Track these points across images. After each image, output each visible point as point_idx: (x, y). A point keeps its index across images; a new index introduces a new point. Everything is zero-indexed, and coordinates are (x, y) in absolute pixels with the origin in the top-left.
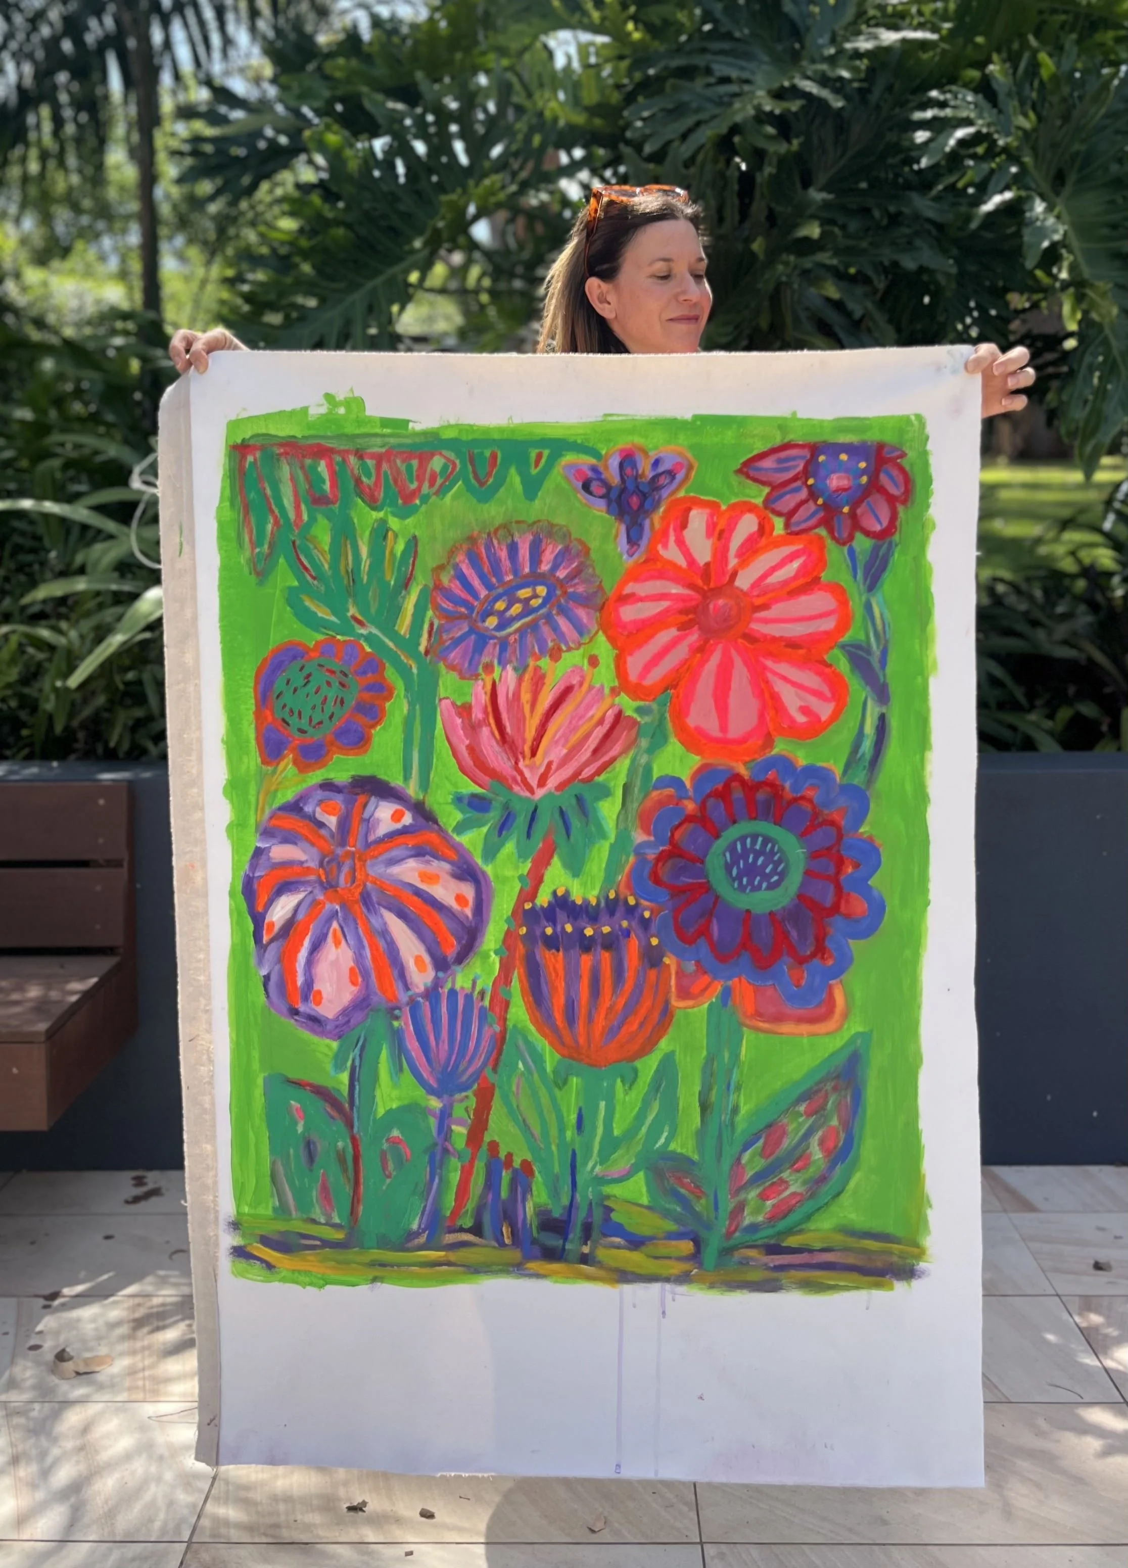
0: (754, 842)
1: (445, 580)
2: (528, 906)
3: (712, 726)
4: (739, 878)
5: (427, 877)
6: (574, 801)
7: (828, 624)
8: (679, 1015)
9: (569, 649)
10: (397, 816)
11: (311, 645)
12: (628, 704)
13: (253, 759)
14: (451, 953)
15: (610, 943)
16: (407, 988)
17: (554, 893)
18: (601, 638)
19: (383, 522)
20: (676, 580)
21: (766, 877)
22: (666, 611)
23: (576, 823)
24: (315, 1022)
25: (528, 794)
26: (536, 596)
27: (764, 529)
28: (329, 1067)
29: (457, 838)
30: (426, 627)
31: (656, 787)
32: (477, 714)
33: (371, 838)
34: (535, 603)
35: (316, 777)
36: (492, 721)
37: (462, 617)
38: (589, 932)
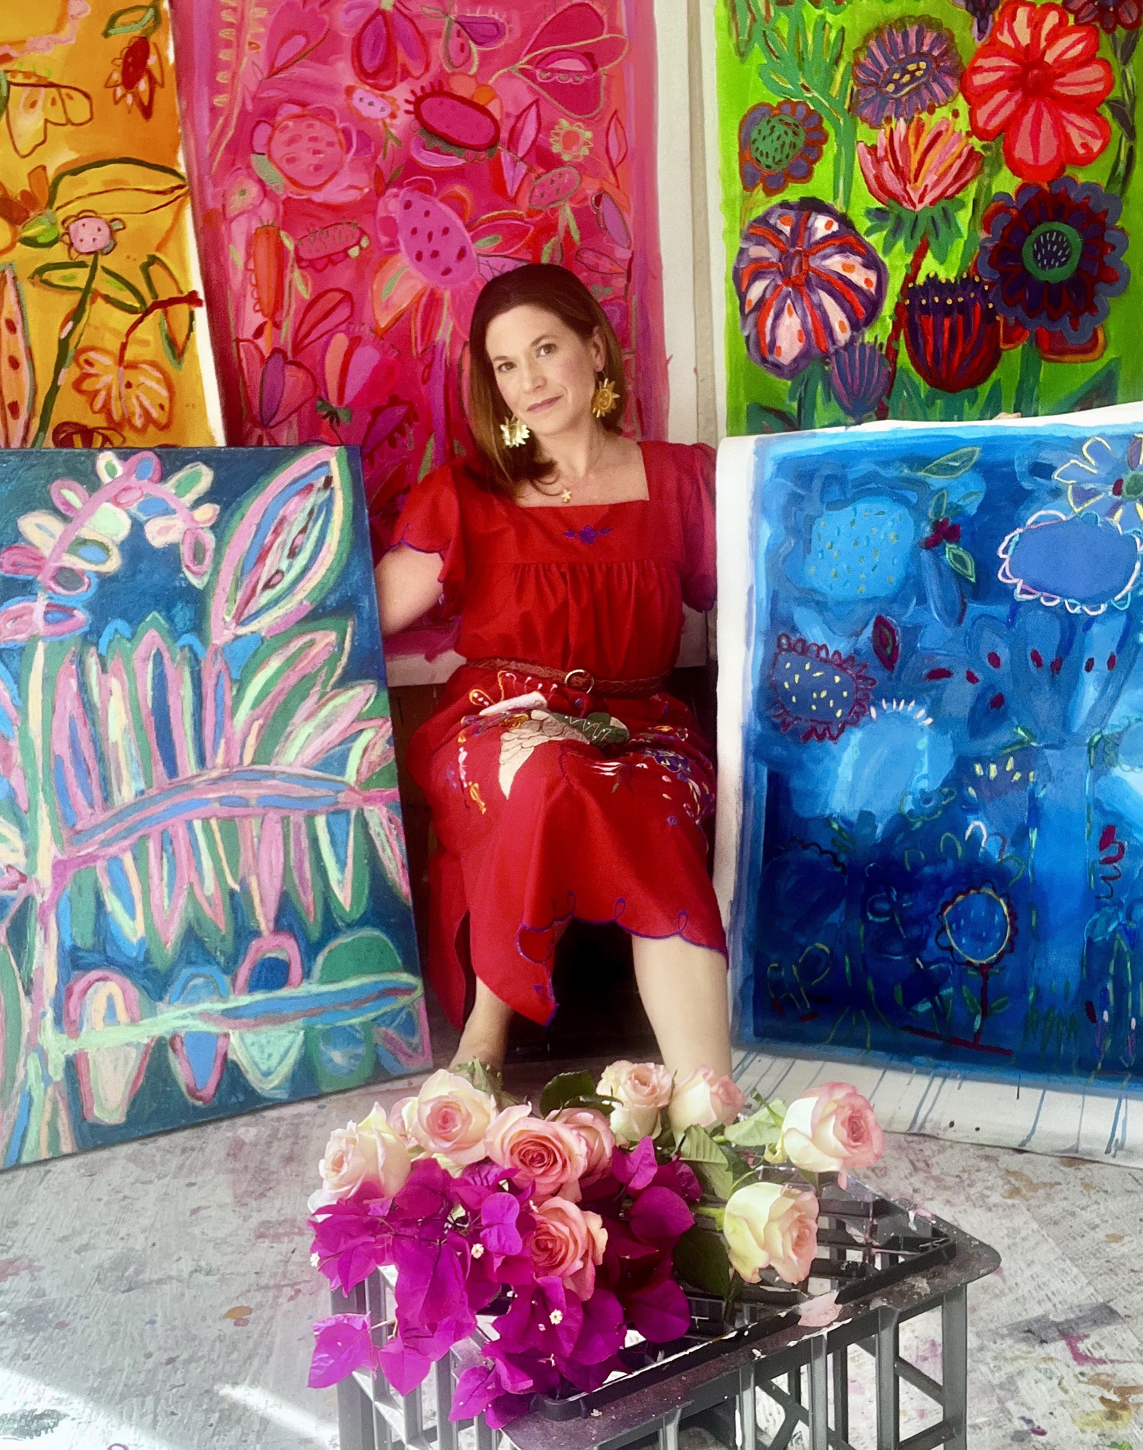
0: (1051, 236)
1: (862, 58)
2: (911, 285)
3: (1029, 157)
4: (1042, 260)
5: (847, 267)
6: (941, 213)
7: (1099, 87)
8: (1004, 354)
9: (940, 106)
10: (828, 225)
11: (775, 105)
12: (976, 143)
13: (738, 186)
14: (862, 317)
15: (962, 308)
16: (834, 342)
17: (928, 276)
18: (961, 98)
19: (823, 17)
20: (1008, 57)
21: (1058, 259)
22: (1001, 78)
23: (942, 226)
24: (777, 368)
25: (911, 208)
26: (919, 69)
27: (1063, 21)
28: (786, 398)
29: (867, 239)
30: (849, 91)
31: (994, 201)
32: (881, 153)
33: (813, 240)
34: (918, 74)
35: (777, 199)
36: (890, 157)
37: (871, 84)
38: (949, 302)
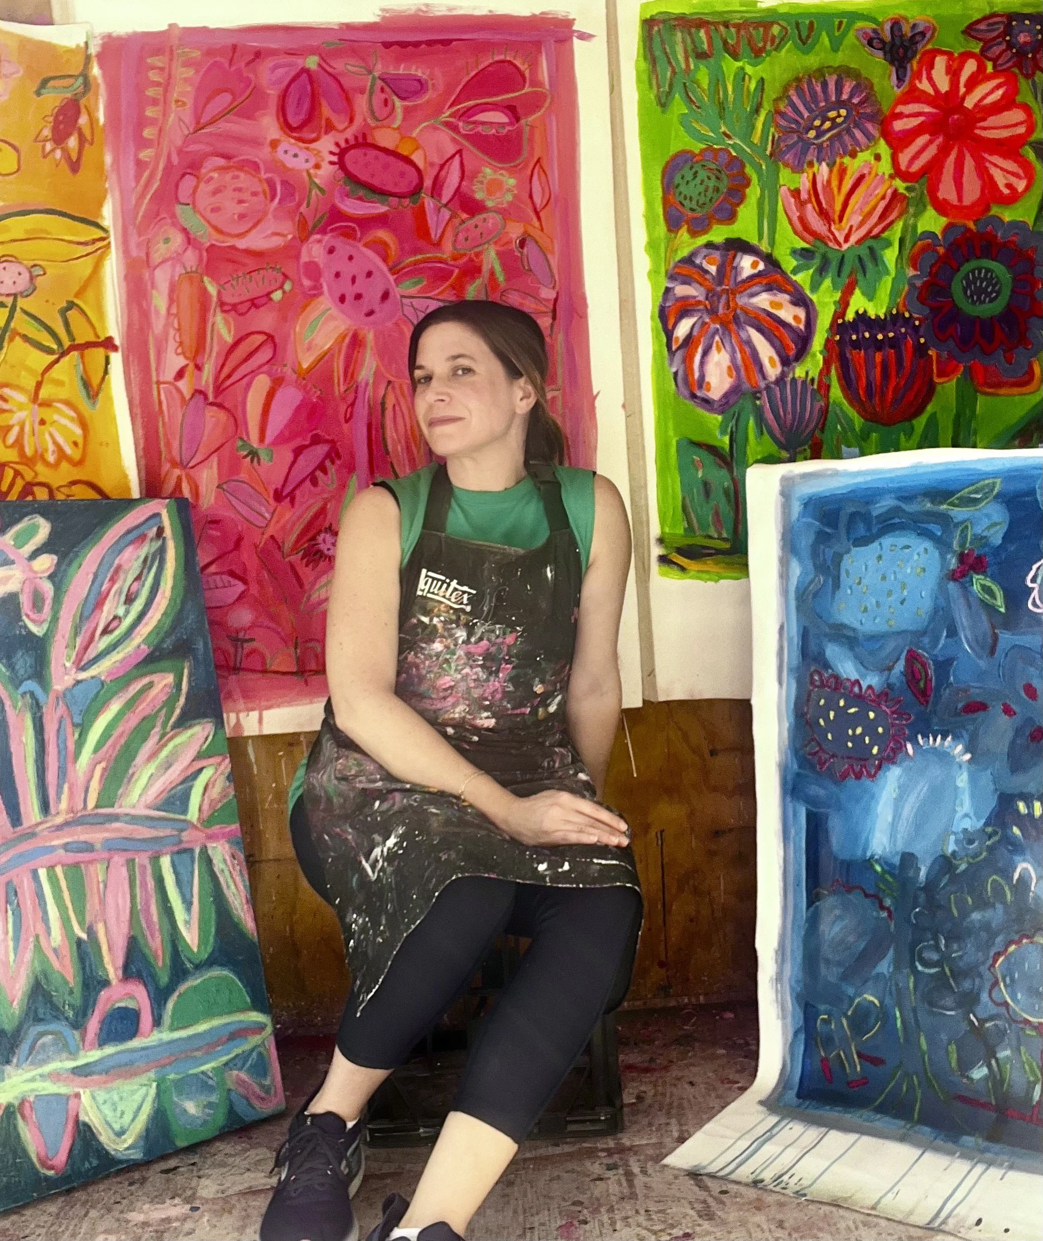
0: (980, 273)
1: (782, 107)
2: (840, 321)
3: (952, 197)
4: (972, 296)
5: (774, 304)
6: (867, 251)
7: (1021, 130)
8: (939, 388)
9: (862, 151)
10: (754, 265)
11: (697, 151)
12: (900, 185)
13: (661, 228)
14: (792, 353)
15: (893, 343)
16: (764, 377)
17: (857, 312)
18: (882, 142)
19: (742, 69)
20: (929, 104)
21: (988, 294)
22: (922, 123)
23: (870, 265)
24: (707, 403)
25: (837, 247)
26: (839, 116)
27: (981, 68)
28: (717, 433)
29: (794, 278)
30: (770, 138)
31: (920, 239)
32: (804, 196)
33: (739, 279)
34: (839, 120)
35: (702, 240)
36: (813, 199)
37: (793, 131)
38: (880, 337)
